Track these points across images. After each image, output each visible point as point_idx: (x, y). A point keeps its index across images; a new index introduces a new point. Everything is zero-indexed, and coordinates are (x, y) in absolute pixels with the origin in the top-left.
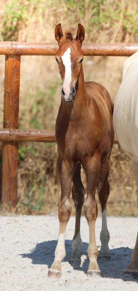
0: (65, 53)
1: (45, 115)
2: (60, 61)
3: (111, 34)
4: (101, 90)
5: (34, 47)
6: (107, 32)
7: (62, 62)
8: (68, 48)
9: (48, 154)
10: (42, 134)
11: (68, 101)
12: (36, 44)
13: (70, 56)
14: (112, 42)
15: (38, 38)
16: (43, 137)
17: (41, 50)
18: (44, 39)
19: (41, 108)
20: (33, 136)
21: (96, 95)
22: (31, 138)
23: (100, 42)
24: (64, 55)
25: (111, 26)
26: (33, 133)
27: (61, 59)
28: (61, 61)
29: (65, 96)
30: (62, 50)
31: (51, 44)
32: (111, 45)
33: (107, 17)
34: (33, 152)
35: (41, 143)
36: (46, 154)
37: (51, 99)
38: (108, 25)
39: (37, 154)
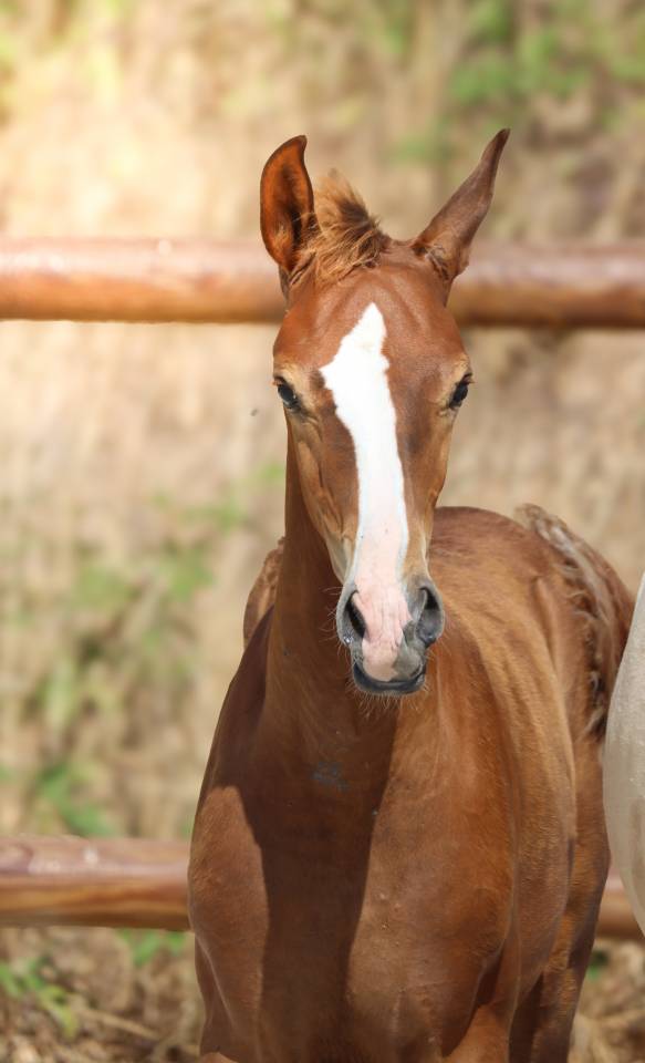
0: (348, 342)
1: (132, 740)
2: (309, 401)
3: (593, 179)
4: (533, 572)
5: (58, 263)
6: (567, 161)
7: (329, 408)
8: (363, 306)
9: (152, 1014)
10: (112, 869)
11: (387, 679)
12: (70, 243)
13: (384, 364)
14: (607, 231)
15: (90, 207)
16: (117, 890)
17: (107, 283)
18: (129, 207)
19: (105, 688)
20: (51, 886)
21: (494, 610)
22: (32, 900)
23: (519, 235)
24: (338, 358)
25: (596, 127)
26: (49, 865)
27: (318, 383)
28: (320, 403)
29: (365, 643)
30: (320, 321)
31: (178, 244)
32: (593, 253)
33: (566, 61)
34: (47, 996)
35: (102, 936)
36: (134, 1012)
37: (178, 624)
38: (575, 114)
39: (72, 1014)
